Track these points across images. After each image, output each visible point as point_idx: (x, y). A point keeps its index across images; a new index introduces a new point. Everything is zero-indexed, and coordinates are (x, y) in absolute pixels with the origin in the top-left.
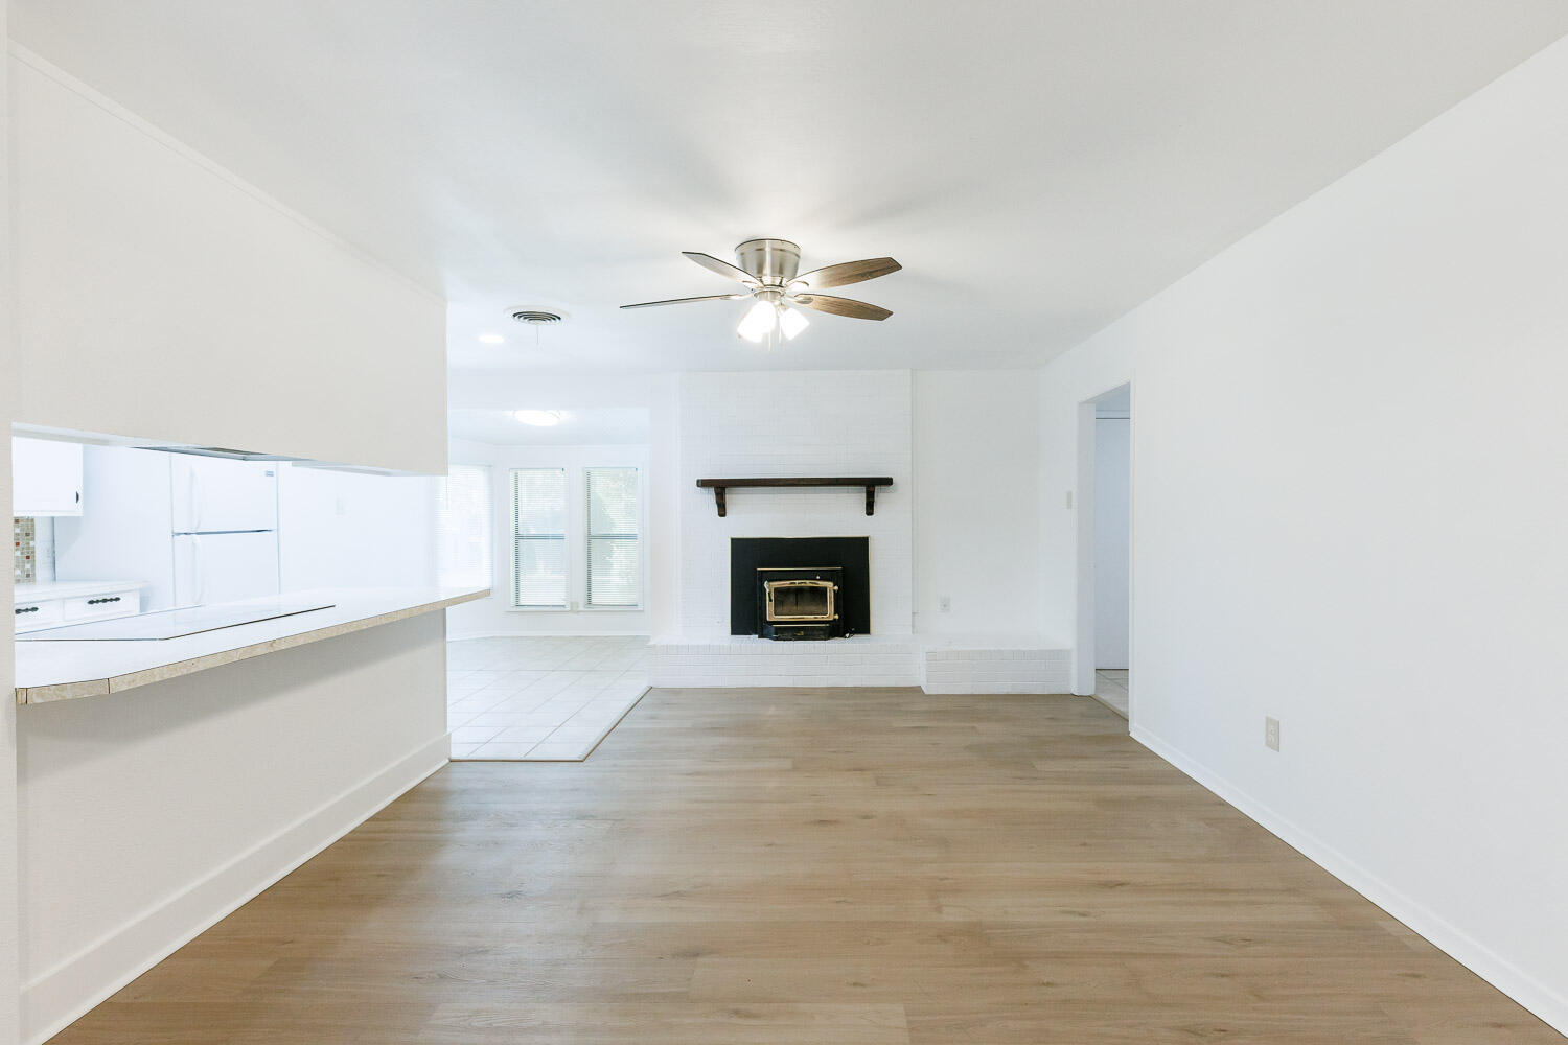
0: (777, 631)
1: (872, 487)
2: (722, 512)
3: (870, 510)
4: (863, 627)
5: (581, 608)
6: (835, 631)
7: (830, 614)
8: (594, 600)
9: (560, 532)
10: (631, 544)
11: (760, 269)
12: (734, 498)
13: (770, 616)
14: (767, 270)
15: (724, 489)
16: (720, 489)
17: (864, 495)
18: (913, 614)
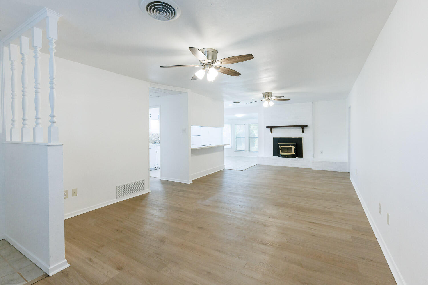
0: (282, 155)
1: (303, 127)
2: (272, 133)
3: (303, 132)
4: (301, 156)
5: (248, 151)
6: (293, 156)
7: (293, 153)
8: (250, 150)
9: (244, 136)
10: (257, 138)
11: (266, 97)
12: (274, 130)
13: (281, 153)
14: (267, 97)
15: (272, 128)
16: (271, 128)
17: (301, 129)
18: (313, 154)
